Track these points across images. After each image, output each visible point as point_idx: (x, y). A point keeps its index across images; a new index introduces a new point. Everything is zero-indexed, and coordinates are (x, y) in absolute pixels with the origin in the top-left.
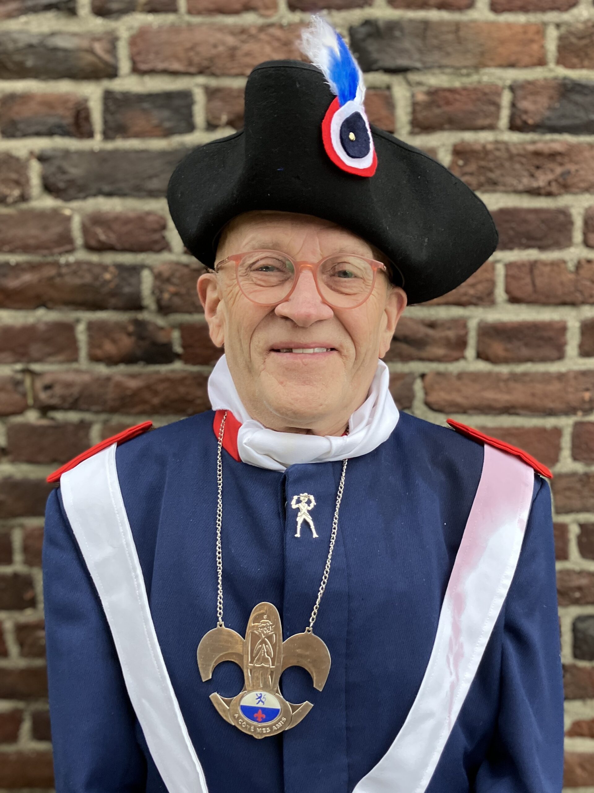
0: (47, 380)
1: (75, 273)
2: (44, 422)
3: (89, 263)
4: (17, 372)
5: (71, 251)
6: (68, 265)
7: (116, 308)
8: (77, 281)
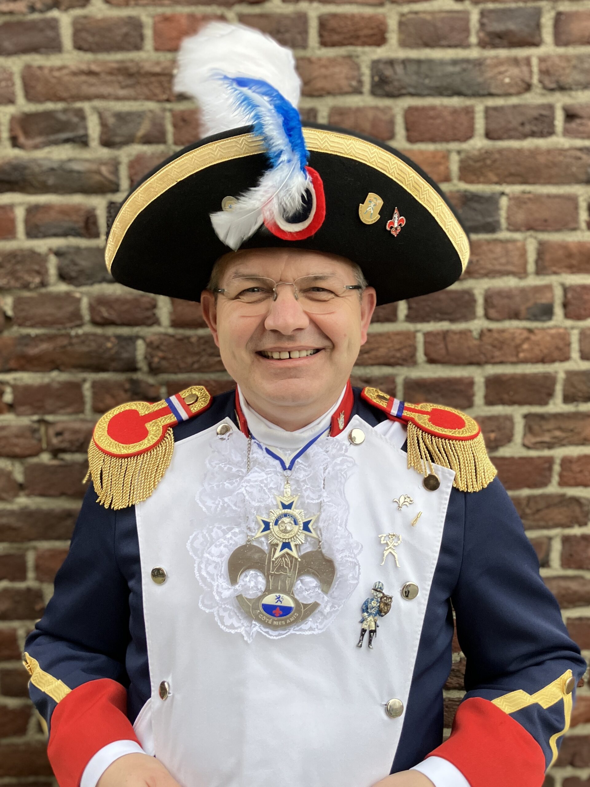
0: (59, 428)
1: (83, 342)
2: (55, 462)
3: (95, 335)
4: (34, 422)
5: (80, 326)
6: (77, 336)
7: (115, 370)
8: (85, 349)
